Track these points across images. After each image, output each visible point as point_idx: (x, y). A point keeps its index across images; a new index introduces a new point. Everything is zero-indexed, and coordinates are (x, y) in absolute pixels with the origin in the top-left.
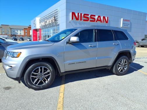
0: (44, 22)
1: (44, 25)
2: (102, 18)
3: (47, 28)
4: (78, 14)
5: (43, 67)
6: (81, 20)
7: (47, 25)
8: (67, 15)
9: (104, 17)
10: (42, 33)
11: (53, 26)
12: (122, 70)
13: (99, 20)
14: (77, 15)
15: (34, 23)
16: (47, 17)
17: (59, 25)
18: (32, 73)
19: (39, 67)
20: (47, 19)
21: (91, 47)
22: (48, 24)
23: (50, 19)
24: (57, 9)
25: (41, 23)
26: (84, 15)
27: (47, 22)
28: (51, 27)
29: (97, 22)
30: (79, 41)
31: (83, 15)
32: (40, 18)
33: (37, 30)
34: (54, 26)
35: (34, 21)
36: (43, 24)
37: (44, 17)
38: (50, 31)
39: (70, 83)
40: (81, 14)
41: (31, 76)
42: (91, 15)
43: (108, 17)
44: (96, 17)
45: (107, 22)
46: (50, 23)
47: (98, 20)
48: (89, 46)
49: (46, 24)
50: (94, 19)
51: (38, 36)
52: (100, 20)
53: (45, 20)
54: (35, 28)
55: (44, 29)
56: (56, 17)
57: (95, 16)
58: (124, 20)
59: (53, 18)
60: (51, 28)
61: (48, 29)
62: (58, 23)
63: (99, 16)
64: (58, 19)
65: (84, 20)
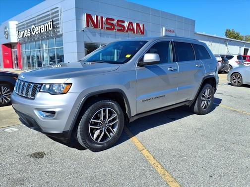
0: (29, 30)
1: (29, 35)
2: (135, 26)
3: (35, 41)
4: (97, 17)
5: (107, 109)
6: (102, 28)
7: (34, 36)
8: (78, 19)
9: (138, 25)
10: (23, 50)
11: (48, 38)
12: (206, 106)
13: (130, 30)
14: (94, 18)
15: (5, 32)
16: (35, 20)
17: (61, 36)
18: (92, 120)
19: (102, 109)
20: (34, 24)
21: (171, 70)
22: (37, 33)
23: (43, 26)
24: (57, 8)
25: (22, 32)
26: (107, 19)
27: (36, 30)
28: (45, 39)
29: (127, 32)
30: (159, 60)
31: (104, 19)
32: (17, 23)
33: (12, 45)
34: (52, 38)
35: (6, 28)
36: (27, 33)
37: (28, 21)
38: (43, 48)
39: (141, 134)
40: (102, 18)
41: (90, 126)
42: (118, 21)
43: (143, 25)
44: (126, 24)
45: (142, 33)
46: (42, 31)
47: (128, 29)
48: (169, 69)
49: (33, 34)
50: (123, 26)
51: (14, 57)
52: (133, 30)
53: (31, 25)
54: (6, 42)
55: (27, 42)
56: (55, 21)
57: (124, 22)
58: (166, 30)
59: (49, 23)
60: (43, 41)
61: (37, 43)
62: (61, 33)
63: (130, 23)
64: (60, 26)
65: (107, 28)
